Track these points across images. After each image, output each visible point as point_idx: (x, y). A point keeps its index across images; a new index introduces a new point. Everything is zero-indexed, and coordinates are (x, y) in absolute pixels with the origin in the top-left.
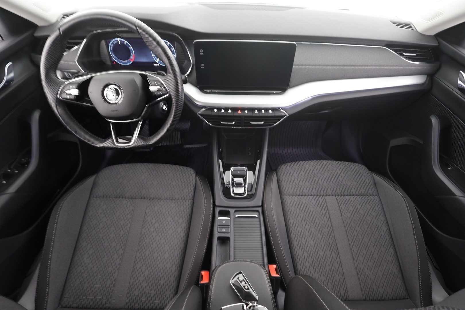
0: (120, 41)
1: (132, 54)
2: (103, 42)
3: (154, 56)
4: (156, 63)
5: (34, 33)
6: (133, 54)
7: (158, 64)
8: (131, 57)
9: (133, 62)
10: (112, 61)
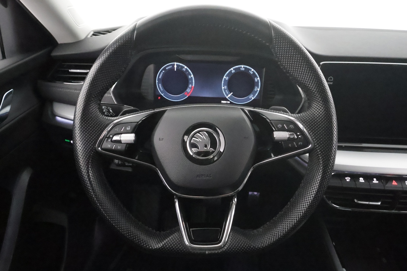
0: (177, 65)
1: (190, 86)
2: (151, 67)
3: (224, 89)
4: (225, 99)
5: (51, 51)
6: (192, 85)
7: (229, 101)
8: (188, 90)
9: (189, 97)
10: (157, 95)
